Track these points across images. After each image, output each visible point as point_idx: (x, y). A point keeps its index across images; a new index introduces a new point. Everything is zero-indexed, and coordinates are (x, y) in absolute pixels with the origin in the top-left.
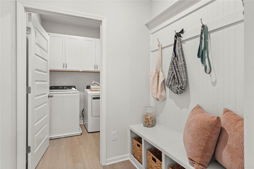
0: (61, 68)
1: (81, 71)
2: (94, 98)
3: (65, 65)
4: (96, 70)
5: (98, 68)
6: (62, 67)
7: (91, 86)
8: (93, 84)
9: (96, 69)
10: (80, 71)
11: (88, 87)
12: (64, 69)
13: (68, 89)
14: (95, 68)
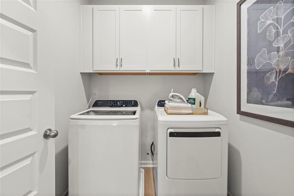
0: (112, 68)
1: (148, 71)
2: (172, 135)
3: (119, 62)
4: (177, 69)
5: (181, 66)
6: (115, 66)
7: (166, 102)
8: (171, 99)
9: (177, 67)
10: (146, 72)
11: (161, 104)
12: (118, 69)
13: (124, 106)
14: (174, 66)
